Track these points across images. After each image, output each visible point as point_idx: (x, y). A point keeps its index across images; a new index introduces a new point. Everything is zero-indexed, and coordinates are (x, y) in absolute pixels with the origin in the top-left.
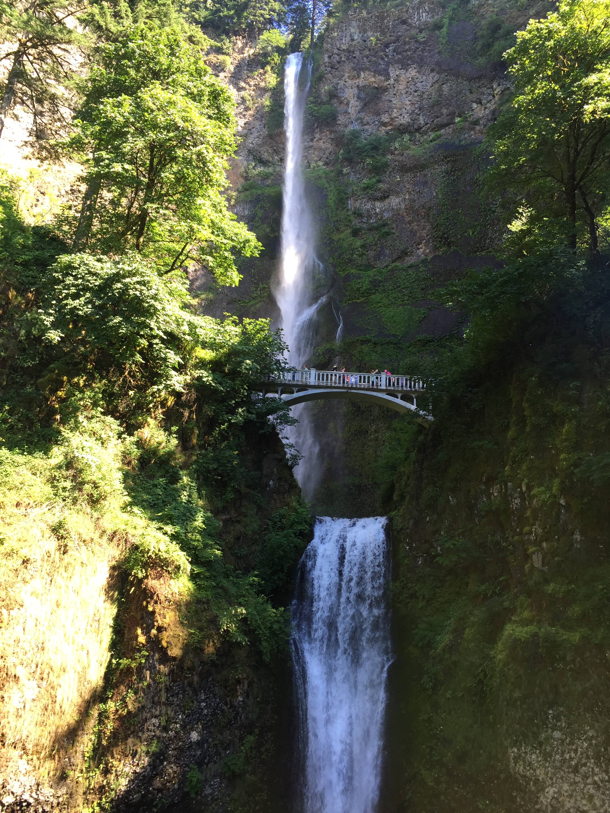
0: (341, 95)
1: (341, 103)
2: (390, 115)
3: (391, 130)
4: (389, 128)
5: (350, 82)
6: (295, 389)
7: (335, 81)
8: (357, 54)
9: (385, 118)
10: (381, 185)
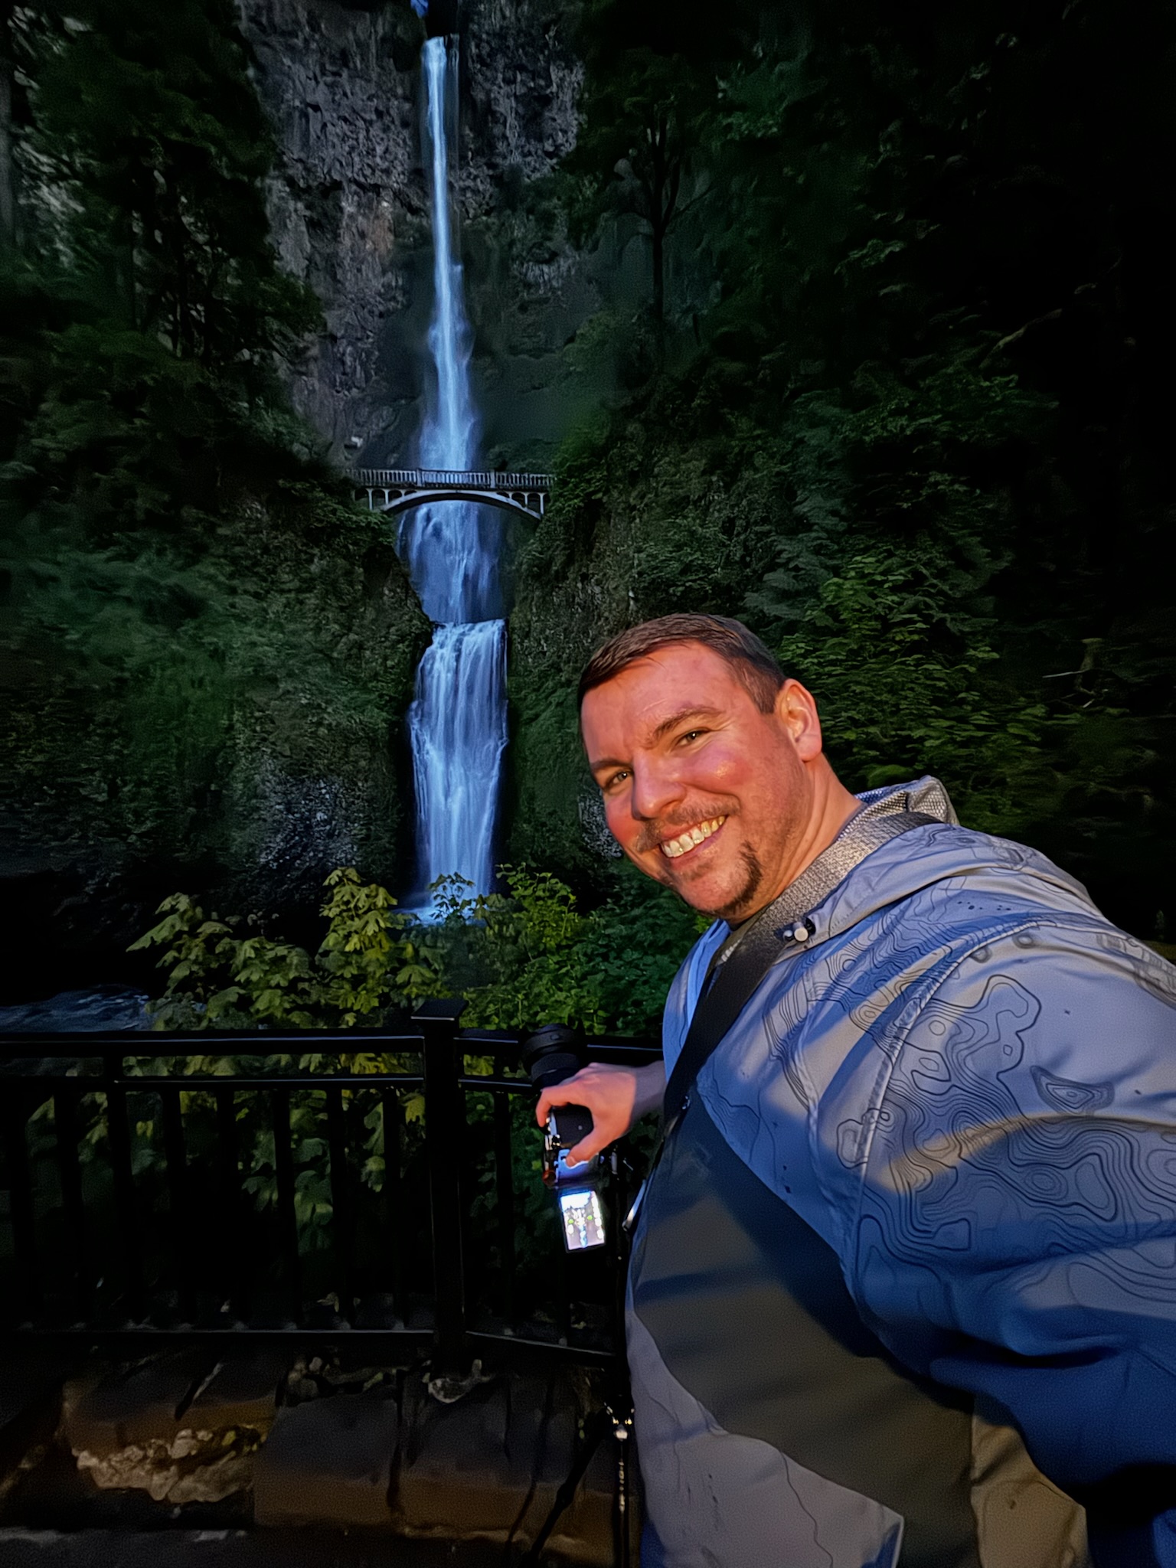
1: (496, 122)
2: (554, 141)
3: (557, 164)
4: (555, 161)
5: (506, 89)
6: (403, 492)
7: (487, 86)
8: (511, 42)
9: (549, 146)
10: (548, 244)
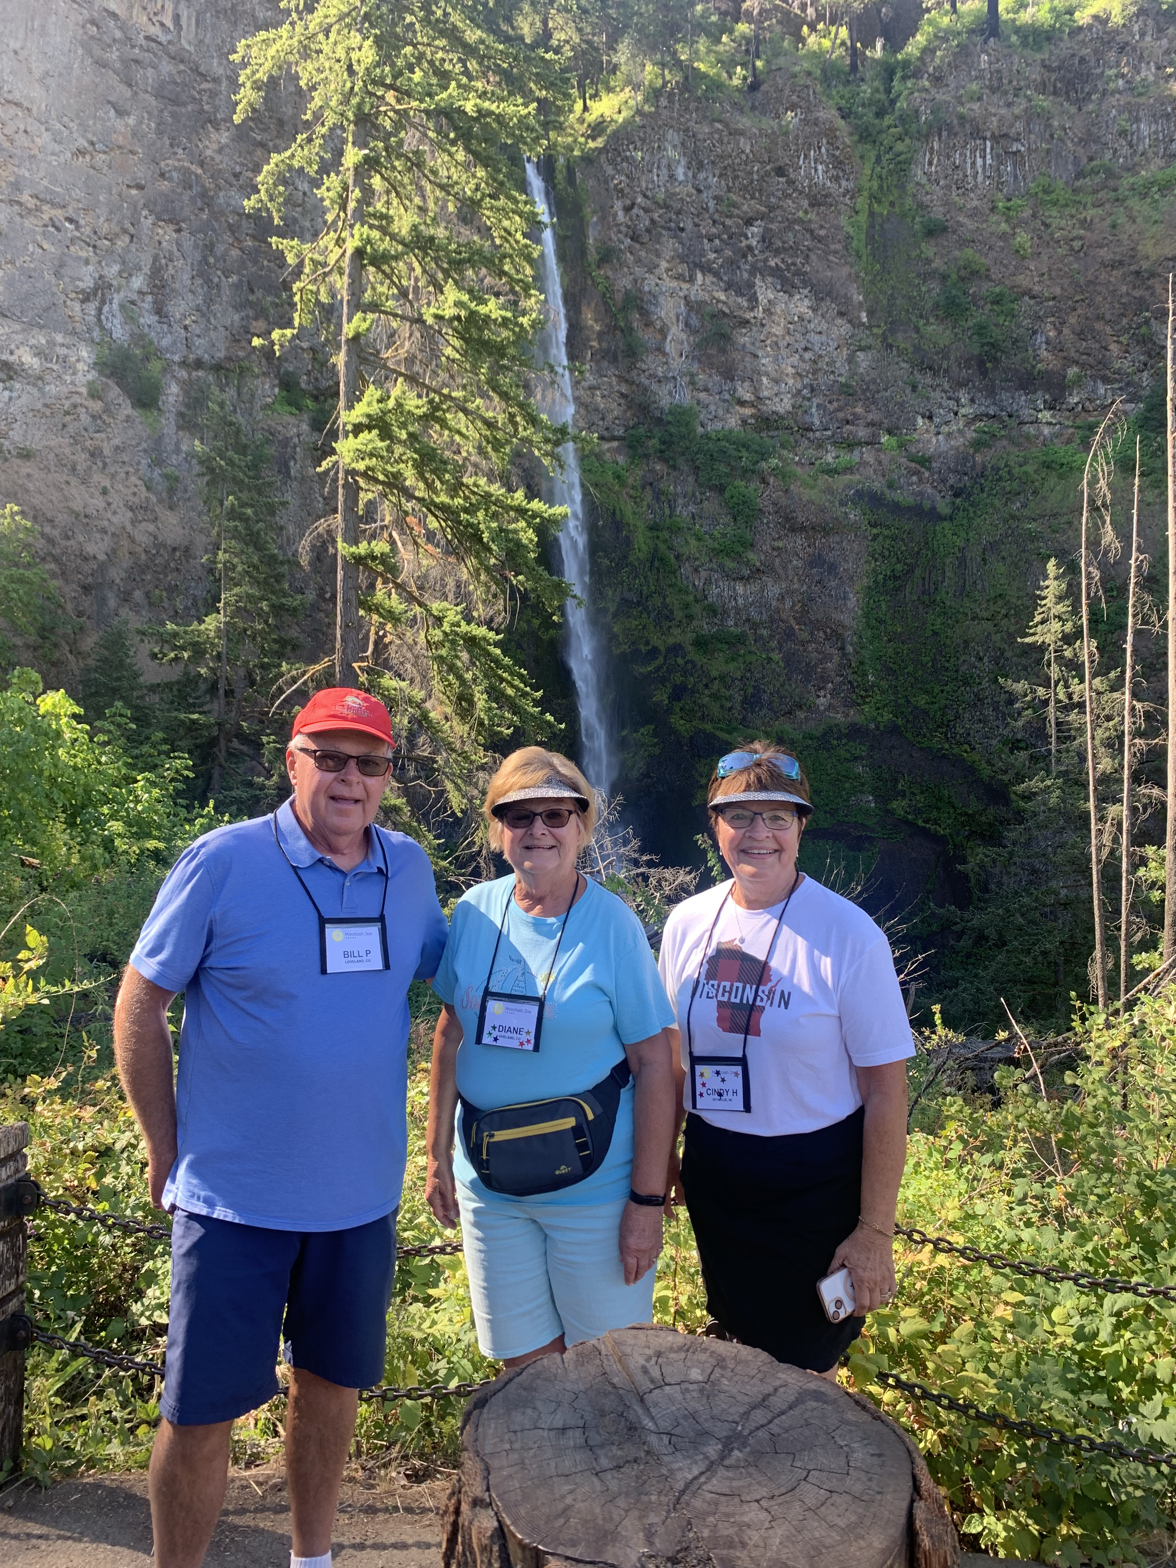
0: (653, 308)
